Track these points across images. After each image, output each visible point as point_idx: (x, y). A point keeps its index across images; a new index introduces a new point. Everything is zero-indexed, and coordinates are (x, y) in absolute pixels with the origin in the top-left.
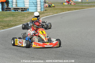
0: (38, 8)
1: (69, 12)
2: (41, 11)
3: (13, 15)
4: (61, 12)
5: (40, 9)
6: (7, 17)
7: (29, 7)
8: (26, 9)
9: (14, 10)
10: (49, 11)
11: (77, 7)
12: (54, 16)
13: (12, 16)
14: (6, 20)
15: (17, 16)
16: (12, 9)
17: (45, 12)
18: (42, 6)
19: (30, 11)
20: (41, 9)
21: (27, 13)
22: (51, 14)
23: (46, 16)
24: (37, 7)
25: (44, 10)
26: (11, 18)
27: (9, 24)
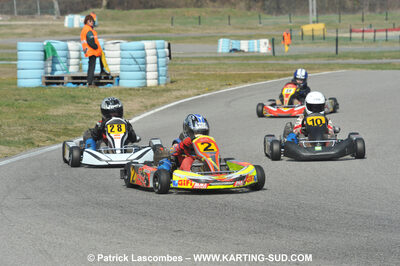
0: (148, 73)
1: (249, 85)
2: (159, 84)
3: (74, 99)
4: (222, 86)
5: (155, 77)
6: (56, 104)
7: (119, 72)
8: (112, 78)
9: (74, 83)
10: (182, 83)
12: (203, 98)
13: (73, 102)
14: (55, 114)
15: (86, 100)
16: (66, 79)
17: (170, 86)
18: (161, 69)
19: (124, 83)
20: (158, 79)
21: (115, 90)
22: (190, 92)
23: (178, 98)
24: (146, 72)
25: (166, 80)
26: (71, 109)
27: (70, 127)
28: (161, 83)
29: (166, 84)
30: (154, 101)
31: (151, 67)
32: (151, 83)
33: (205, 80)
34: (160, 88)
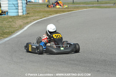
0: (19, 10)
2: (23, 15)
7: (8, 10)
19: (10, 14)
23: (34, 20)
25: (26, 13)
28: (24, 14)
30: (26, 21)
31: (20, 8)
32: (20, 14)
34: (24, 16)
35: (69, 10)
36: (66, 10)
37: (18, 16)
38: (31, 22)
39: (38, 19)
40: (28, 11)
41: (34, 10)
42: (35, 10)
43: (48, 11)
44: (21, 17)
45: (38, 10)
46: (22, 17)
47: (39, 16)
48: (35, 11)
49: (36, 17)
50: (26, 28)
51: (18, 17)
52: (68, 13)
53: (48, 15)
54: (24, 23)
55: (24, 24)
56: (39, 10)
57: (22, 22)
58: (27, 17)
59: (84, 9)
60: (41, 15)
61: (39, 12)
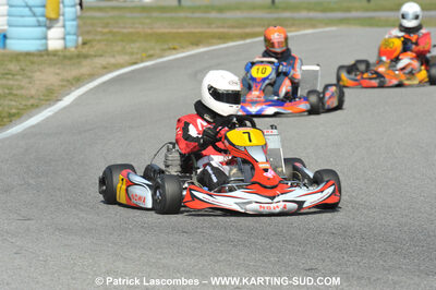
2: (65, 48)
7: (6, 28)
11: (218, 27)
18: (69, 24)
19: (15, 45)
20: (64, 39)
23: (107, 69)
24: (50, 29)
25: (77, 41)
28: (69, 44)
29: (76, 47)
30: (74, 72)
32: (55, 44)
33: (134, 41)
34: (67, 53)
35: (248, 30)
36: (237, 31)
37: (45, 53)
38: (92, 77)
39: (122, 66)
40: (88, 33)
41: (110, 32)
42: (115, 30)
43: (163, 34)
44: (55, 55)
45: (125, 31)
46: (61, 58)
47: (125, 54)
48: (114, 34)
49: (114, 56)
50: (67, 100)
51: (46, 57)
52: (242, 42)
53: (164, 50)
54: (63, 80)
55: (65, 83)
56: (131, 30)
57: (58, 74)
58: (78, 56)
59: (305, 28)
60: (135, 50)
61: (130, 38)
